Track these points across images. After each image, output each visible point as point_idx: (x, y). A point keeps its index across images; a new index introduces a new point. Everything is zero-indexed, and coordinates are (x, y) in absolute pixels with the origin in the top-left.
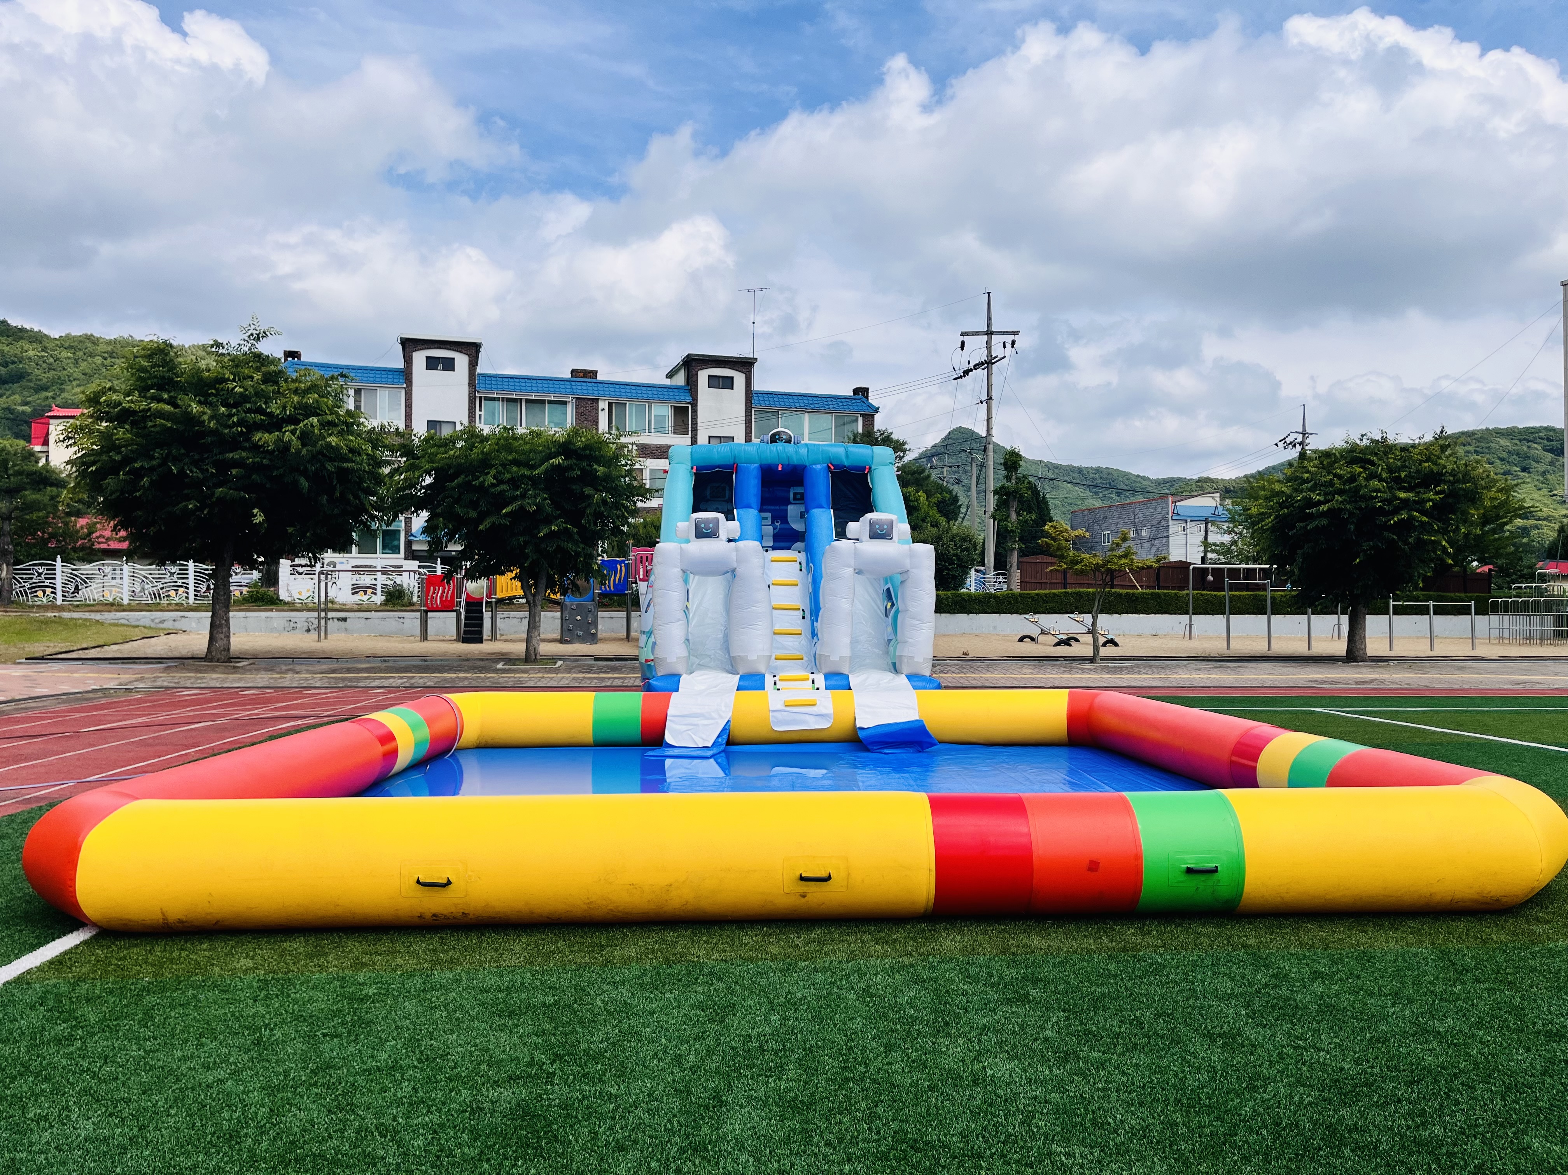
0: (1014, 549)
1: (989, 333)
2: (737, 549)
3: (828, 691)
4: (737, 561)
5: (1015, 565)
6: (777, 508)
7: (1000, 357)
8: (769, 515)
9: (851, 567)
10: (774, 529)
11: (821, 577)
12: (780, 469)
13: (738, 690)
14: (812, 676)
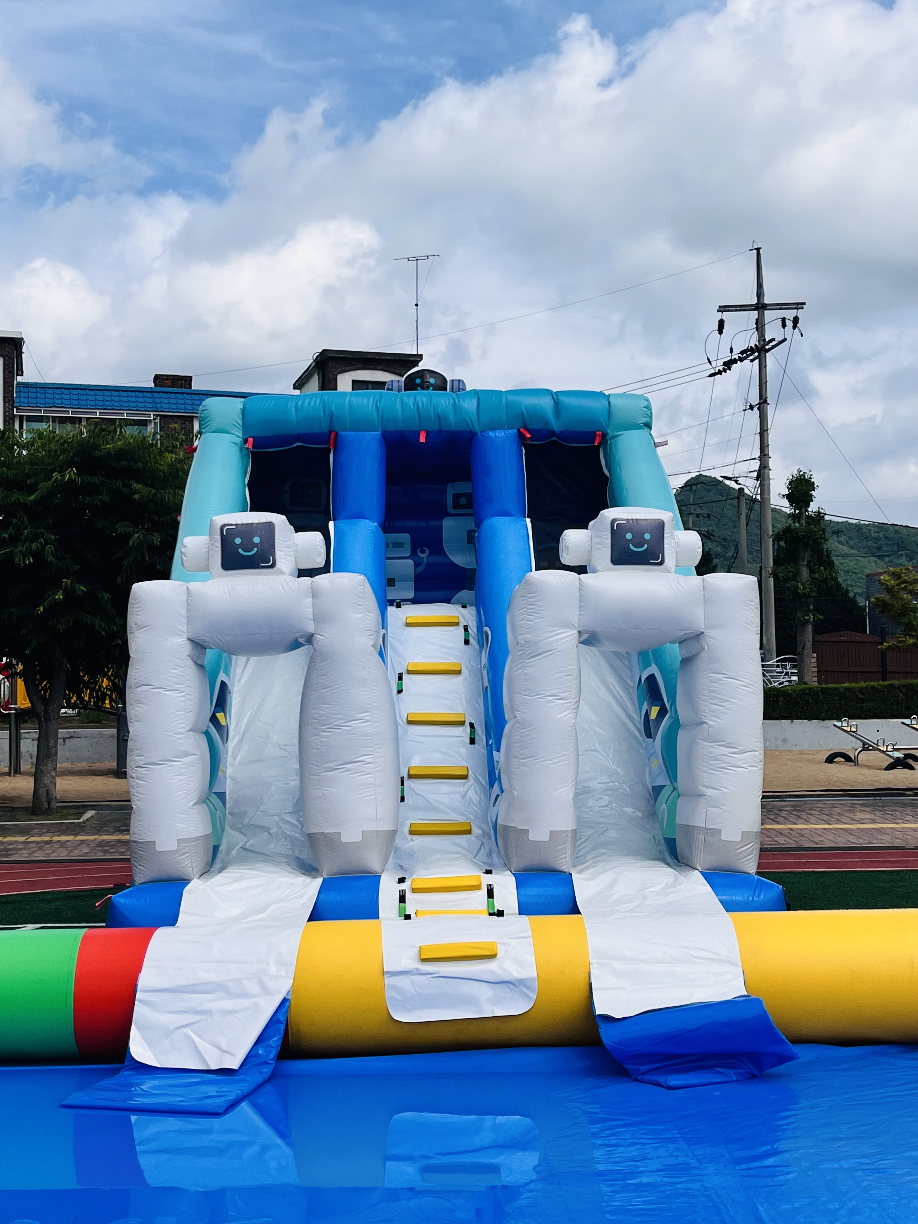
0: (806, 622)
1: (760, 307)
2: (314, 593)
3: (525, 918)
4: (318, 618)
5: (809, 645)
6: (423, 524)
7: (779, 339)
8: (405, 538)
9: (572, 626)
10: (416, 565)
11: (507, 653)
12: (422, 440)
13: (313, 918)
14: (487, 880)
